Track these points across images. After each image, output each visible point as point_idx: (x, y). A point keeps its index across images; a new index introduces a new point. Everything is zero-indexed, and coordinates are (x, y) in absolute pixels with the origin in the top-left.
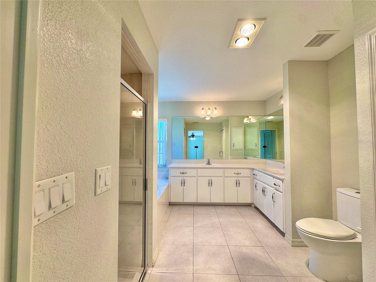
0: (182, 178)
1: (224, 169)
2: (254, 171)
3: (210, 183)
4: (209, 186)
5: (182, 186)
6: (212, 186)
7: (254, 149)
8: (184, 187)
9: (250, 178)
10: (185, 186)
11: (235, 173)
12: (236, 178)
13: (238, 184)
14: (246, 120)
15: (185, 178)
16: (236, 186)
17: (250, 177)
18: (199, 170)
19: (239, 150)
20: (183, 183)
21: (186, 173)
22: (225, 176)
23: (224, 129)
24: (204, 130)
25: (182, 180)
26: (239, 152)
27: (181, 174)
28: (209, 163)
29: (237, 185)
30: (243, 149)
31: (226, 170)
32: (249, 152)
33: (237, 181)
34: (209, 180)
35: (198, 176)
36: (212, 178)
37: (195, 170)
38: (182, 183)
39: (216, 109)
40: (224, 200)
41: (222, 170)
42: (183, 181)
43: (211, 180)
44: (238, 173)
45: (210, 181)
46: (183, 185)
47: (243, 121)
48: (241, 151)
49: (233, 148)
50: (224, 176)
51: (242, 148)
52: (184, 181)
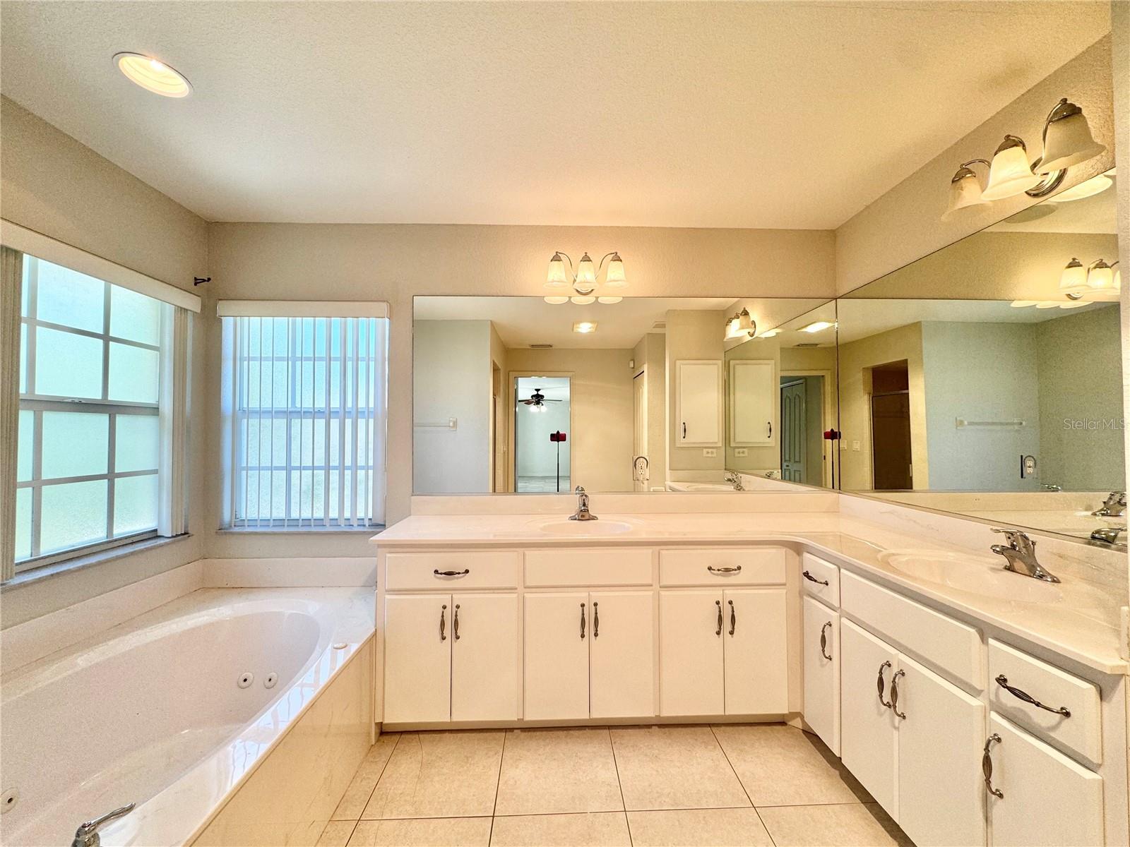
0: (445, 599)
1: (658, 548)
2: (806, 555)
3: (589, 623)
4: (583, 636)
5: (444, 638)
6: (596, 635)
7: (764, 443)
8: (457, 644)
9: (785, 591)
10: (458, 638)
11: (710, 569)
12: (717, 594)
13: (726, 621)
14: (735, 330)
15: (459, 599)
16: (718, 633)
17: (784, 585)
18: (531, 554)
19: (705, 450)
20: (450, 626)
21: (467, 571)
22: (664, 583)
23: (645, 368)
24: (570, 374)
25: (444, 607)
26: (705, 455)
27: (440, 578)
28: (584, 514)
29: (720, 628)
30: (720, 444)
31: (666, 553)
32: (741, 455)
33: (721, 604)
34: (583, 605)
35: (528, 584)
36: (597, 595)
37: (512, 556)
38: (443, 624)
39: (617, 259)
40: (659, 702)
41: (647, 551)
42: (448, 612)
43: (596, 605)
44: (727, 570)
45: (586, 608)
46: (447, 632)
47: (724, 335)
48: (714, 450)
49: (681, 442)
50: (656, 586)
51: (716, 441)
52: (456, 616)
